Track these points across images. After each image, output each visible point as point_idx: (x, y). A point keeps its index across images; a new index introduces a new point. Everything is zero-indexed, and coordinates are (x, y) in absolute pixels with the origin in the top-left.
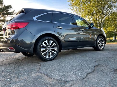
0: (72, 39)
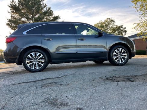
0: (67, 51)
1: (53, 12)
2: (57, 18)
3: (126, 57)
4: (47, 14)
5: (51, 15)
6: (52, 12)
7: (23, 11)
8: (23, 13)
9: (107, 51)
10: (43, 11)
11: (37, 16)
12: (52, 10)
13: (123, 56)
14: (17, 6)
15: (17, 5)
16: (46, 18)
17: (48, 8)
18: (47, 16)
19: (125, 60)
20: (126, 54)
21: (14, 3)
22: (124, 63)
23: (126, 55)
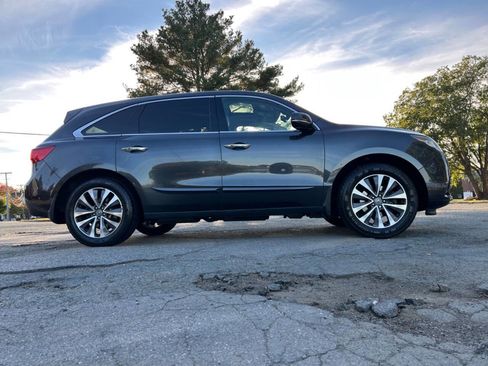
1: (261, 55)
2: (272, 73)
3: (404, 207)
4: (243, 63)
5: (254, 67)
6: (257, 55)
7: (172, 62)
8: (171, 67)
9: (326, 184)
10: (230, 56)
11: (208, 76)
12: (257, 50)
13: (392, 201)
14: (157, 47)
15: (156, 45)
16: (240, 77)
17: (244, 45)
18: (243, 68)
19: (398, 217)
20: (403, 196)
21: (149, 40)
22: (393, 230)
23: (404, 200)
